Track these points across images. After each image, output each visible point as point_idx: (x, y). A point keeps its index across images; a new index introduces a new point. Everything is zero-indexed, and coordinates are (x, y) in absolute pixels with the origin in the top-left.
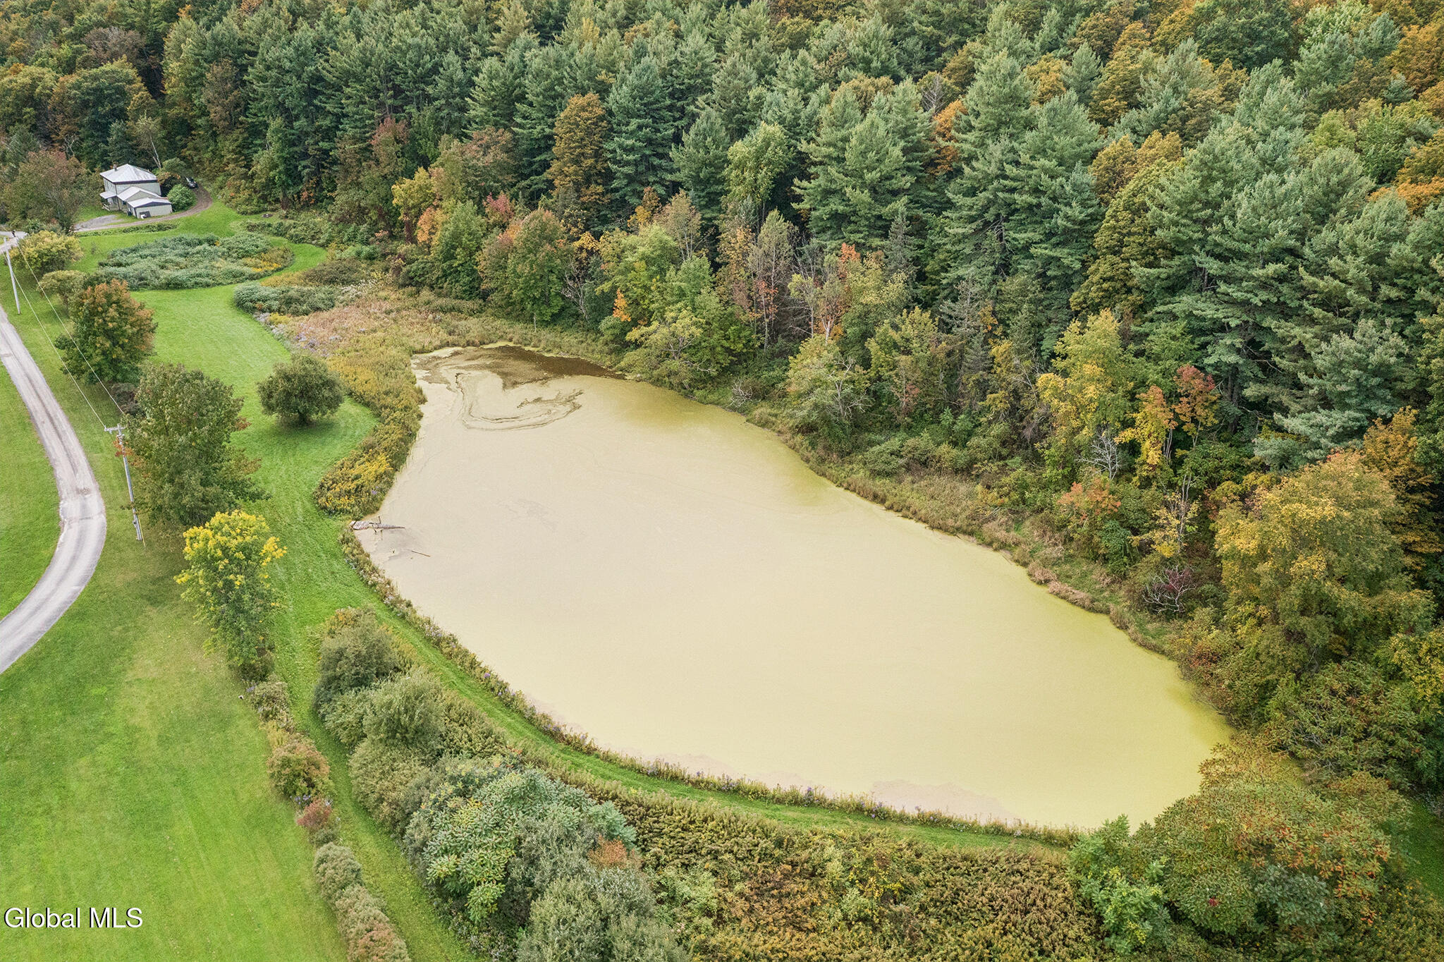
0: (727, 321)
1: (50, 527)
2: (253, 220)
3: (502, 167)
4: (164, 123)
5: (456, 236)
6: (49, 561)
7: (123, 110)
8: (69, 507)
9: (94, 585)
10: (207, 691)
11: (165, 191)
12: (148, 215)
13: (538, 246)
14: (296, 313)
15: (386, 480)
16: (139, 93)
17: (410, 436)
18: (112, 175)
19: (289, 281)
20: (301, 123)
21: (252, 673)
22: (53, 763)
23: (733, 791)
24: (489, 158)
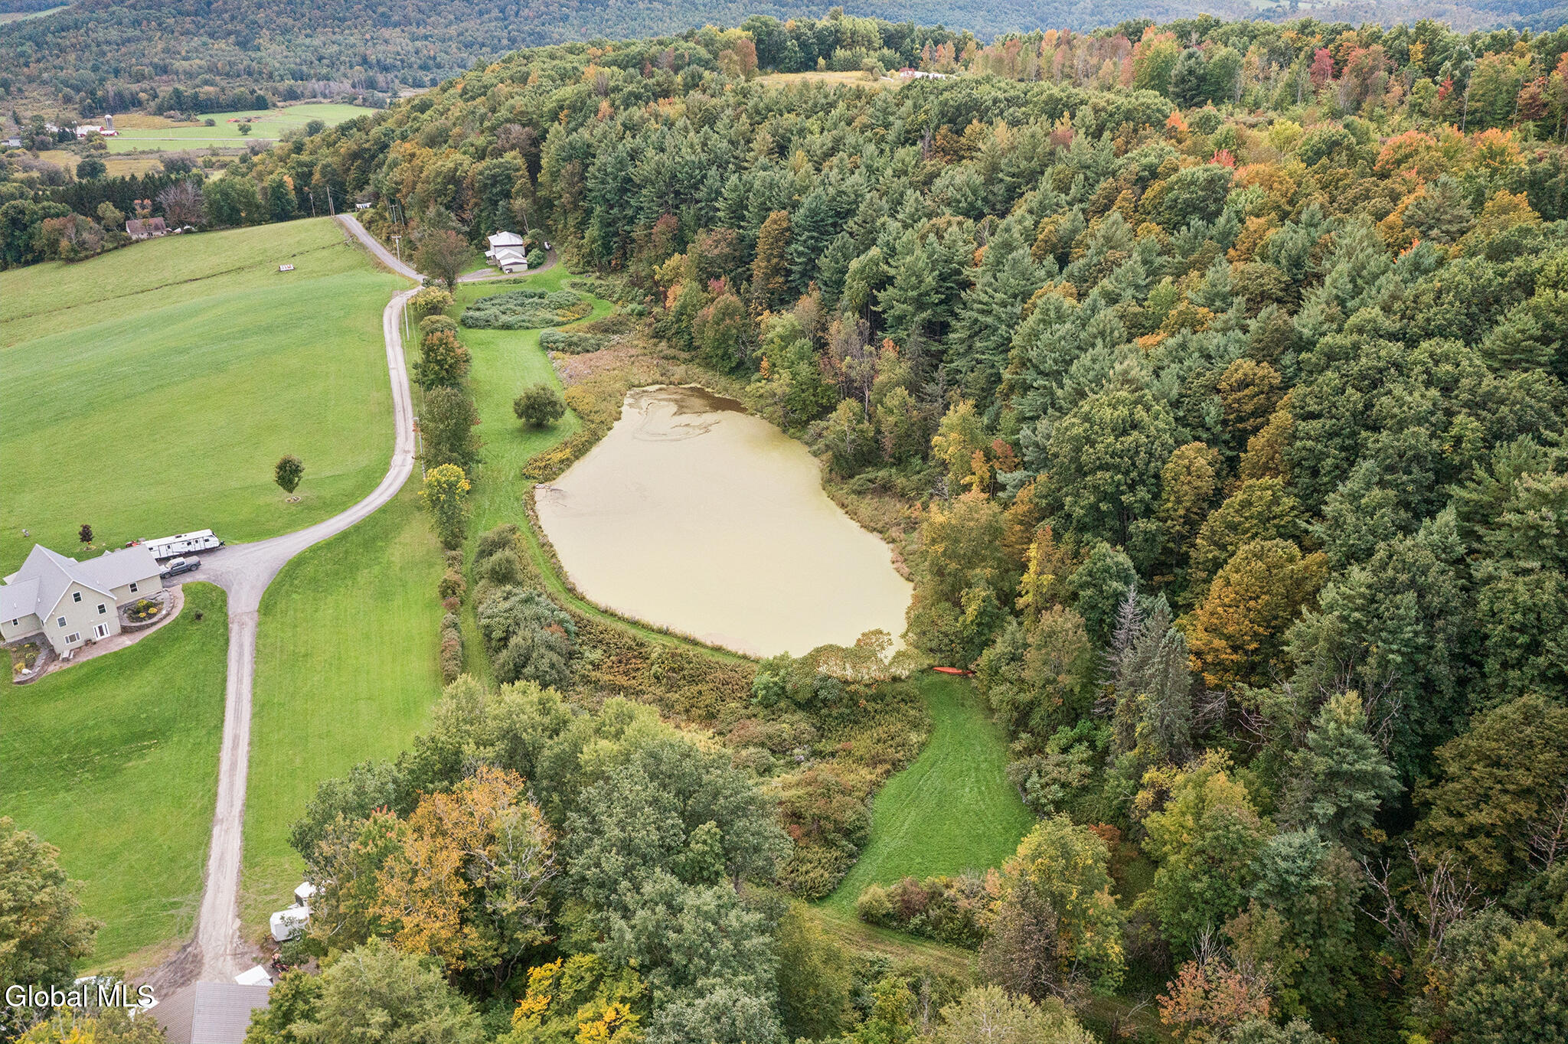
0: (815, 384)
1: (384, 467)
2: (577, 279)
3: (726, 258)
4: (535, 202)
5: (684, 307)
6: (378, 485)
7: (509, 191)
8: (397, 459)
9: (395, 498)
10: (428, 552)
11: (527, 251)
12: (511, 271)
13: (723, 320)
14: (572, 353)
15: (566, 463)
16: (521, 181)
17: (595, 438)
18: (494, 240)
19: (576, 329)
20: (615, 211)
21: (450, 545)
22: (354, 569)
23: (635, 623)
24: (716, 252)
